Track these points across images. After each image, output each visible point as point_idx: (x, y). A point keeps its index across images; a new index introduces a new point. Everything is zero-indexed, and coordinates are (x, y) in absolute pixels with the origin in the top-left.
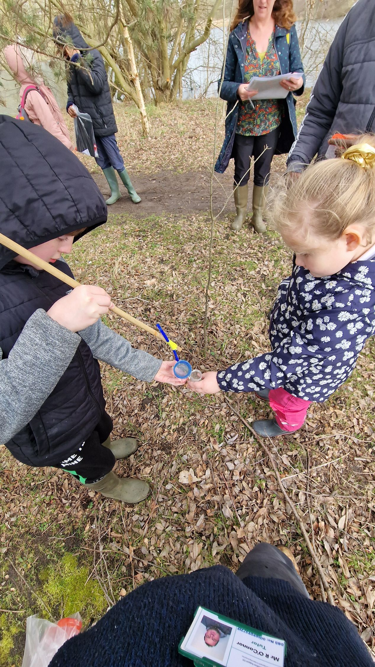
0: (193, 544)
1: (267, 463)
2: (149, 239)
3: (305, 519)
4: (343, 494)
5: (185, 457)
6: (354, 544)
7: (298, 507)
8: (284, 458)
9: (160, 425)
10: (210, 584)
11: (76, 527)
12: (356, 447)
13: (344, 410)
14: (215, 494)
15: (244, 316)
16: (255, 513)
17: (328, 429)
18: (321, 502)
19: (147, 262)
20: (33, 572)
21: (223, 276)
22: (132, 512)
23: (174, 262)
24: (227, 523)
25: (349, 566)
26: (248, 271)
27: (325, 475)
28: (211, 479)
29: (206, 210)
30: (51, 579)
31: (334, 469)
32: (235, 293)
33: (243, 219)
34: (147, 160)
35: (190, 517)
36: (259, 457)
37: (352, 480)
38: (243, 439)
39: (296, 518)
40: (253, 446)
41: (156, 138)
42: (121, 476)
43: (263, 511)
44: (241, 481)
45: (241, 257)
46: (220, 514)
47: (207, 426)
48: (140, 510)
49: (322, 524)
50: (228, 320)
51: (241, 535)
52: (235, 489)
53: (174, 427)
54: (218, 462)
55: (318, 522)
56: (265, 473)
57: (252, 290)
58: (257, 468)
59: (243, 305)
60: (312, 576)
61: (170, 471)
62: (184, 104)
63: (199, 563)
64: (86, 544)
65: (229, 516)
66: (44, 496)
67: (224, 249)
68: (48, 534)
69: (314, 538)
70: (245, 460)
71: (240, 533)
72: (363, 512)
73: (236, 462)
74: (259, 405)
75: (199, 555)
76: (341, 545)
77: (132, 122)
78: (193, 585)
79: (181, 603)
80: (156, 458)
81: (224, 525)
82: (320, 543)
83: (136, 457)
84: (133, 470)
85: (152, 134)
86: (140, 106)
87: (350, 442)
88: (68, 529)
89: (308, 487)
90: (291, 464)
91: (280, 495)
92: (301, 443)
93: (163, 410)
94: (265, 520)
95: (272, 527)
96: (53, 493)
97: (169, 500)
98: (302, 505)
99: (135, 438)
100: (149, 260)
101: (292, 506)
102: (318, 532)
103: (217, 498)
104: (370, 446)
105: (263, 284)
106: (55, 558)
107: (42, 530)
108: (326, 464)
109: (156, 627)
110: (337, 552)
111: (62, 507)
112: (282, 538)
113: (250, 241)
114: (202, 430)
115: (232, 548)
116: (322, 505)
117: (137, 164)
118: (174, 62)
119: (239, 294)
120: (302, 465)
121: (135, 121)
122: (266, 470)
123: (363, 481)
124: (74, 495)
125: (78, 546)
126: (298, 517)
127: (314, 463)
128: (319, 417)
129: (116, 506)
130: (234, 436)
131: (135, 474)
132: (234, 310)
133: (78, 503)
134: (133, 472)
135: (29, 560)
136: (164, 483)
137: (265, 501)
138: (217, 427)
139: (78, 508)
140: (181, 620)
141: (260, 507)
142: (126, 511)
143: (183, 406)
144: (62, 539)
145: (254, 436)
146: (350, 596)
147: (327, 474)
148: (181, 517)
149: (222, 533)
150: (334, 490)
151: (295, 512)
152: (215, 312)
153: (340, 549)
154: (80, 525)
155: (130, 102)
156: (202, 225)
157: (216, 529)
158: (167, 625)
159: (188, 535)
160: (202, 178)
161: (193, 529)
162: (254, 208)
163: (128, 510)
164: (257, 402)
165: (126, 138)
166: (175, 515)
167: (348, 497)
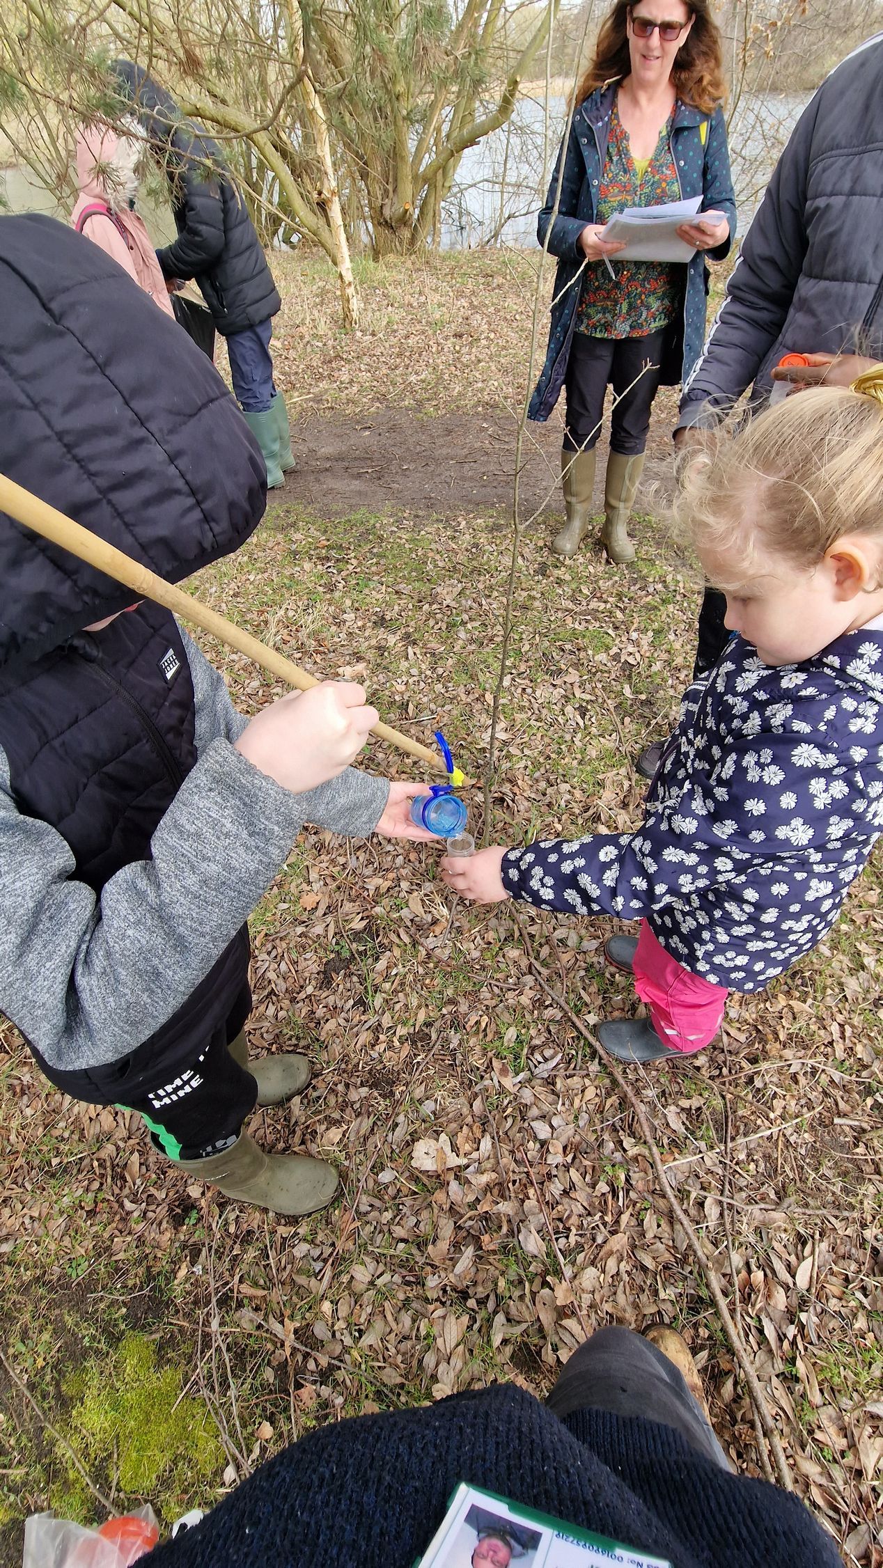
0: (444, 1317)
1: (630, 1126)
2: (351, 568)
3: (719, 1263)
4: (807, 1205)
5: (428, 1107)
6: (831, 1326)
7: (703, 1233)
8: (672, 1114)
9: (367, 1025)
10: (486, 1429)
11: (155, 1270)
12: (838, 1094)
13: (810, 1001)
14: (503, 1197)
15: (580, 763)
16: (601, 1246)
17: (773, 1048)
18: (756, 1223)
19: (345, 622)
20: (48, 1378)
21: (531, 663)
22: (293, 1237)
23: (412, 623)
24: (531, 1268)
25: (820, 1378)
26: (590, 652)
27: (767, 1157)
28: (492, 1161)
29: (493, 504)
30: (90, 1394)
31: (788, 1143)
32: (559, 705)
33: (583, 527)
34: (351, 382)
35: (438, 1250)
36: (612, 1110)
37: (829, 1173)
38: (572, 1066)
39: (698, 1262)
40: (596, 1083)
41: (373, 334)
42: (269, 1149)
43: (619, 1242)
44: (567, 1168)
45: (574, 620)
46: (514, 1248)
47: (485, 1030)
48: (314, 1233)
49: (758, 1276)
50: (542, 770)
51: (566, 1297)
52: (552, 1187)
53: (402, 1031)
54: (510, 1120)
55: (749, 1272)
56: (625, 1151)
57: (600, 700)
58: (606, 1137)
59: (579, 736)
60: (734, 1401)
61: (390, 1139)
62: (444, 259)
63: (460, 1365)
64: (177, 1312)
65: (536, 1252)
66: (80, 1191)
67: (534, 598)
68: (89, 1285)
69: (739, 1309)
70: (576, 1118)
71: (562, 1294)
72: (853, 1250)
73: (555, 1122)
74: (612, 983)
75: (457, 1345)
76: (802, 1327)
77: (317, 296)
78: (442, 1433)
79: (413, 1478)
80: (357, 1106)
81: (523, 1274)
82: (752, 1323)
83: (305, 1101)
84: (299, 1133)
85: (365, 323)
86: (339, 260)
87: (824, 1079)
88: (136, 1275)
89: (727, 1186)
90: (687, 1129)
91: (661, 1203)
92: (712, 1078)
93: (377, 989)
94: (623, 1264)
95: (639, 1281)
96: (102, 1184)
97: (386, 1210)
98: (711, 1229)
99: (305, 1055)
100: (349, 616)
101: (690, 1231)
102: (749, 1295)
103: (506, 1208)
104: (869, 1091)
105: (627, 687)
106: (103, 1346)
107: (74, 1276)
108: (768, 1133)
109: (348, 1537)
110: (793, 1343)
111: (123, 1219)
112: (663, 1306)
113: (596, 582)
114: (473, 1041)
115: (541, 1330)
116: (758, 1231)
117: (326, 390)
118: (422, 169)
119: (569, 709)
120: (712, 1133)
121: (323, 293)
122: (628, 1142)
123: (854, 1175)
124: (153, 1191)
125: (159, 1317)
126: (704, 1259)
127: (742, 1128)
128: (754, 1016)
129: (254, 1220)
130: (552, 1057)
131: (303, 1142)
132: (555, 747)
133: (162, 1211)
134: (297, 1139)
135: (40, 1349)
136: (373, 1167)
137: (625, 1218)
138: (511, 1034)
139: (160, 1223)
140: (414, 1518)
141: (613, 1233)
142: (278, 1235)
143: (427, 981)
144: (121, 1298)
145: (601, 1059)
146: (822, 1450)
147: (770, 1157)
148: (415, 1251)
149: (517, 1294)
150: (786, 1195)
151: (697, 1245)
152: (511, 749)
153: (799, 1338)
154: (164, 1265)
155: (315, 250)
156: (483, 539)
157: (502, 1283)
158: (376, 1530)
159: (432, 1295)
160: (484, 430)
161: (446, 1281)
162: (608, 506)
163: (283, 1231)
164: (607, 975)
165: (303, 329)
166: (401, 1245)
167: (819, 1212)
